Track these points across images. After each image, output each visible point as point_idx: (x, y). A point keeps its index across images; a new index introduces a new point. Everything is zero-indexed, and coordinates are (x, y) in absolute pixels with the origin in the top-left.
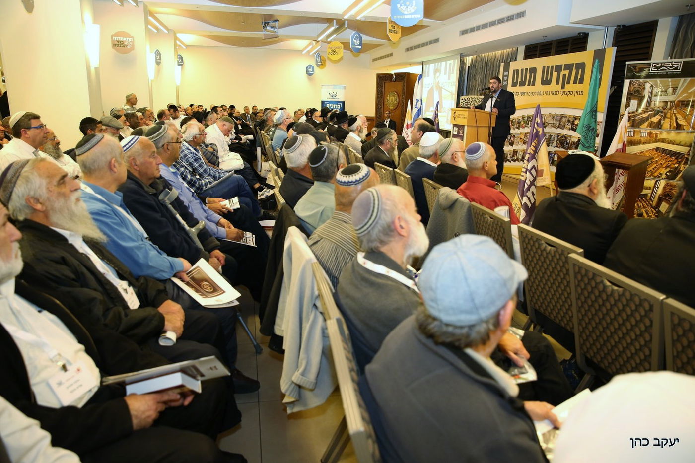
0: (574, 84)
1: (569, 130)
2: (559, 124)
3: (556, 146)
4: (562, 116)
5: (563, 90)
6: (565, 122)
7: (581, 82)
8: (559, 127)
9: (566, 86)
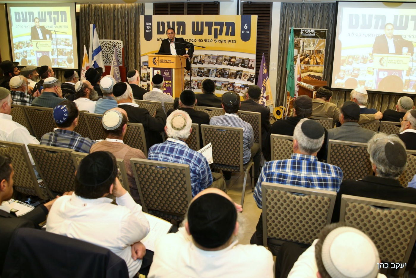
0: (226, 35)
1: (227, 65)
2: (216, 61)
3: (216, 76)
4: (218, 56)
5: (216, 39)
6: (222, 60)
7: (233, 34)
8: (216, 63)
9: (219, 36)
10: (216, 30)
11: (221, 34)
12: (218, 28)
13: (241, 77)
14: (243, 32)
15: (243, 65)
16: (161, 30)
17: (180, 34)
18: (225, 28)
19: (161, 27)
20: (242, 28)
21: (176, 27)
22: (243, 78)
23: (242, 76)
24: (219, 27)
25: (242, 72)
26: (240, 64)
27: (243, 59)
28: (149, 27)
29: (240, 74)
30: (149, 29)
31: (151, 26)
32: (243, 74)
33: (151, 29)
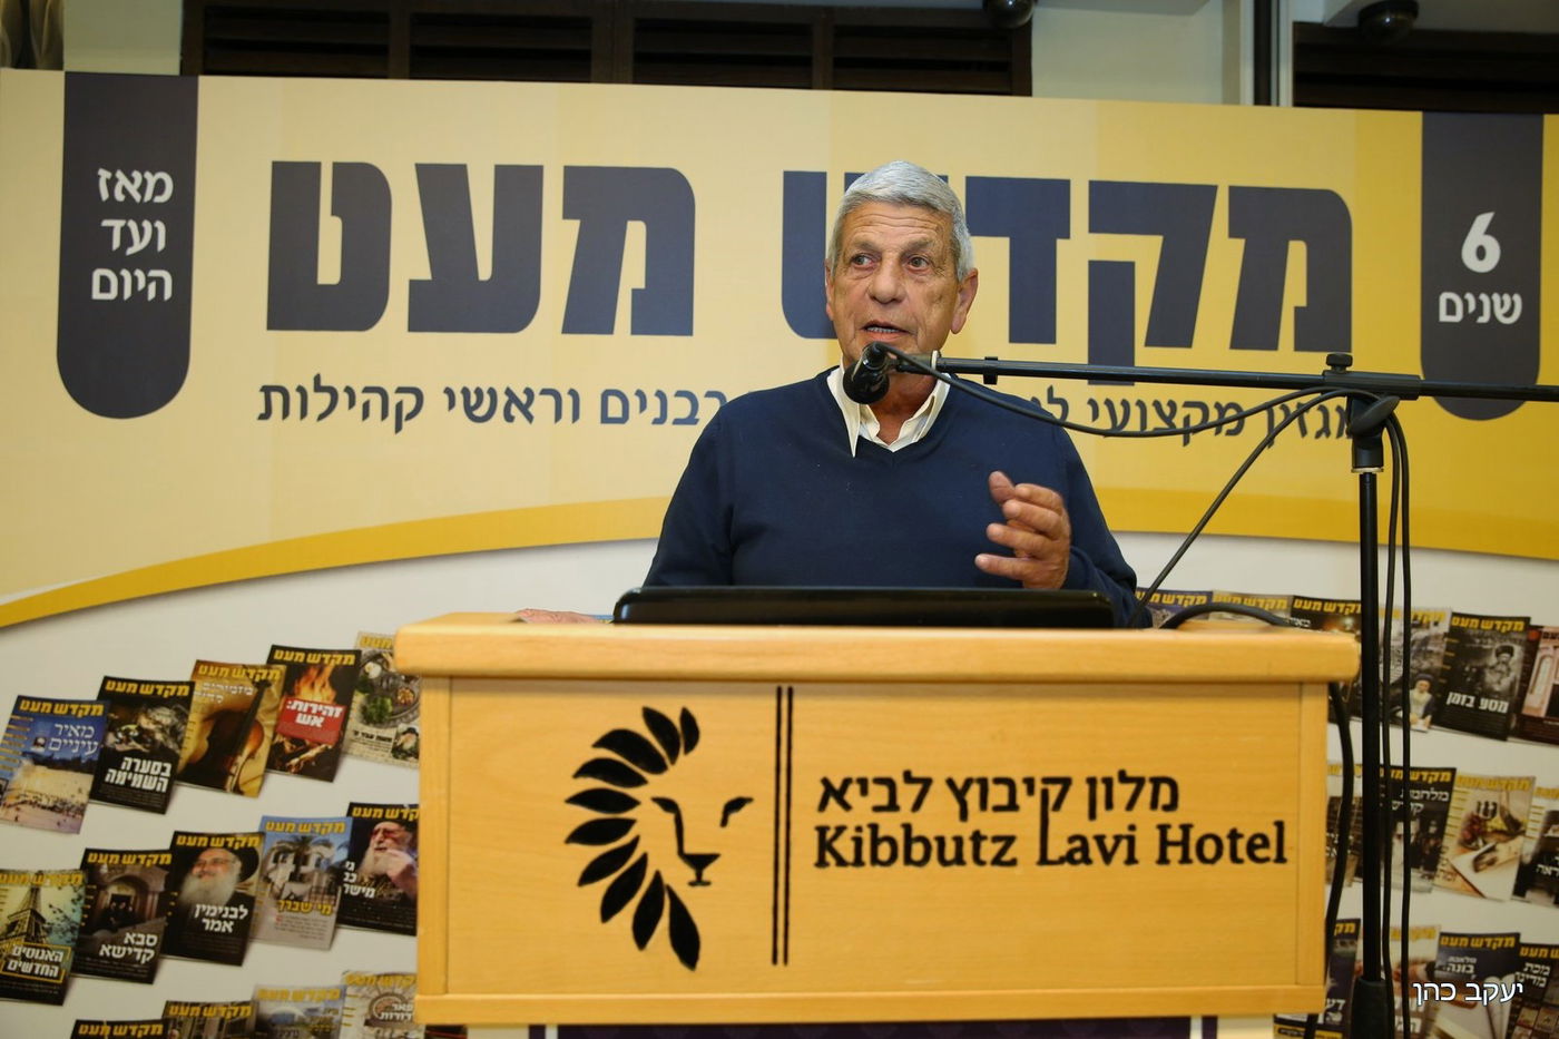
0: (1240, 341)
9: (1147, 358)
10: (1110, 282)
11: (1175, 324)
12: (1143, 252)
13: (1437, 852)
14: (1453, 308)
15: (1455, 698)
16: (329, 270)
17: (606, 327)
18: (1224, 259)
19: (330, 232)
20: (1441, 268)
21: (559, 240)
22: (1464, 861)
23: (1451, 842)
24: (1156, 242)
25: (1448, 787)
26: (1420, 696)
27: (1455, 632)
28: (147, 235)
29: (1425, 819)
30: (147, 259)
31: (180, 215)
32: (1461, 808)
33: (178, 256)
